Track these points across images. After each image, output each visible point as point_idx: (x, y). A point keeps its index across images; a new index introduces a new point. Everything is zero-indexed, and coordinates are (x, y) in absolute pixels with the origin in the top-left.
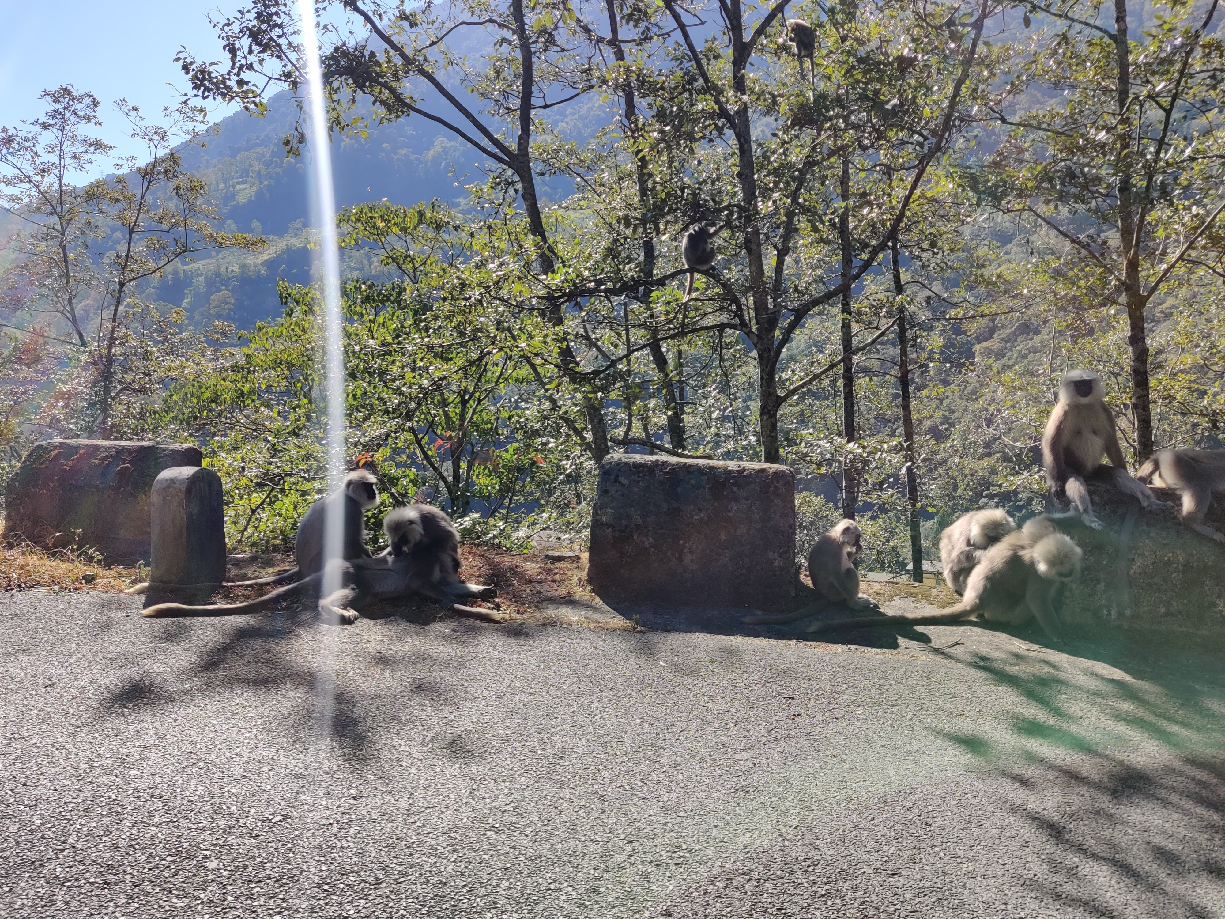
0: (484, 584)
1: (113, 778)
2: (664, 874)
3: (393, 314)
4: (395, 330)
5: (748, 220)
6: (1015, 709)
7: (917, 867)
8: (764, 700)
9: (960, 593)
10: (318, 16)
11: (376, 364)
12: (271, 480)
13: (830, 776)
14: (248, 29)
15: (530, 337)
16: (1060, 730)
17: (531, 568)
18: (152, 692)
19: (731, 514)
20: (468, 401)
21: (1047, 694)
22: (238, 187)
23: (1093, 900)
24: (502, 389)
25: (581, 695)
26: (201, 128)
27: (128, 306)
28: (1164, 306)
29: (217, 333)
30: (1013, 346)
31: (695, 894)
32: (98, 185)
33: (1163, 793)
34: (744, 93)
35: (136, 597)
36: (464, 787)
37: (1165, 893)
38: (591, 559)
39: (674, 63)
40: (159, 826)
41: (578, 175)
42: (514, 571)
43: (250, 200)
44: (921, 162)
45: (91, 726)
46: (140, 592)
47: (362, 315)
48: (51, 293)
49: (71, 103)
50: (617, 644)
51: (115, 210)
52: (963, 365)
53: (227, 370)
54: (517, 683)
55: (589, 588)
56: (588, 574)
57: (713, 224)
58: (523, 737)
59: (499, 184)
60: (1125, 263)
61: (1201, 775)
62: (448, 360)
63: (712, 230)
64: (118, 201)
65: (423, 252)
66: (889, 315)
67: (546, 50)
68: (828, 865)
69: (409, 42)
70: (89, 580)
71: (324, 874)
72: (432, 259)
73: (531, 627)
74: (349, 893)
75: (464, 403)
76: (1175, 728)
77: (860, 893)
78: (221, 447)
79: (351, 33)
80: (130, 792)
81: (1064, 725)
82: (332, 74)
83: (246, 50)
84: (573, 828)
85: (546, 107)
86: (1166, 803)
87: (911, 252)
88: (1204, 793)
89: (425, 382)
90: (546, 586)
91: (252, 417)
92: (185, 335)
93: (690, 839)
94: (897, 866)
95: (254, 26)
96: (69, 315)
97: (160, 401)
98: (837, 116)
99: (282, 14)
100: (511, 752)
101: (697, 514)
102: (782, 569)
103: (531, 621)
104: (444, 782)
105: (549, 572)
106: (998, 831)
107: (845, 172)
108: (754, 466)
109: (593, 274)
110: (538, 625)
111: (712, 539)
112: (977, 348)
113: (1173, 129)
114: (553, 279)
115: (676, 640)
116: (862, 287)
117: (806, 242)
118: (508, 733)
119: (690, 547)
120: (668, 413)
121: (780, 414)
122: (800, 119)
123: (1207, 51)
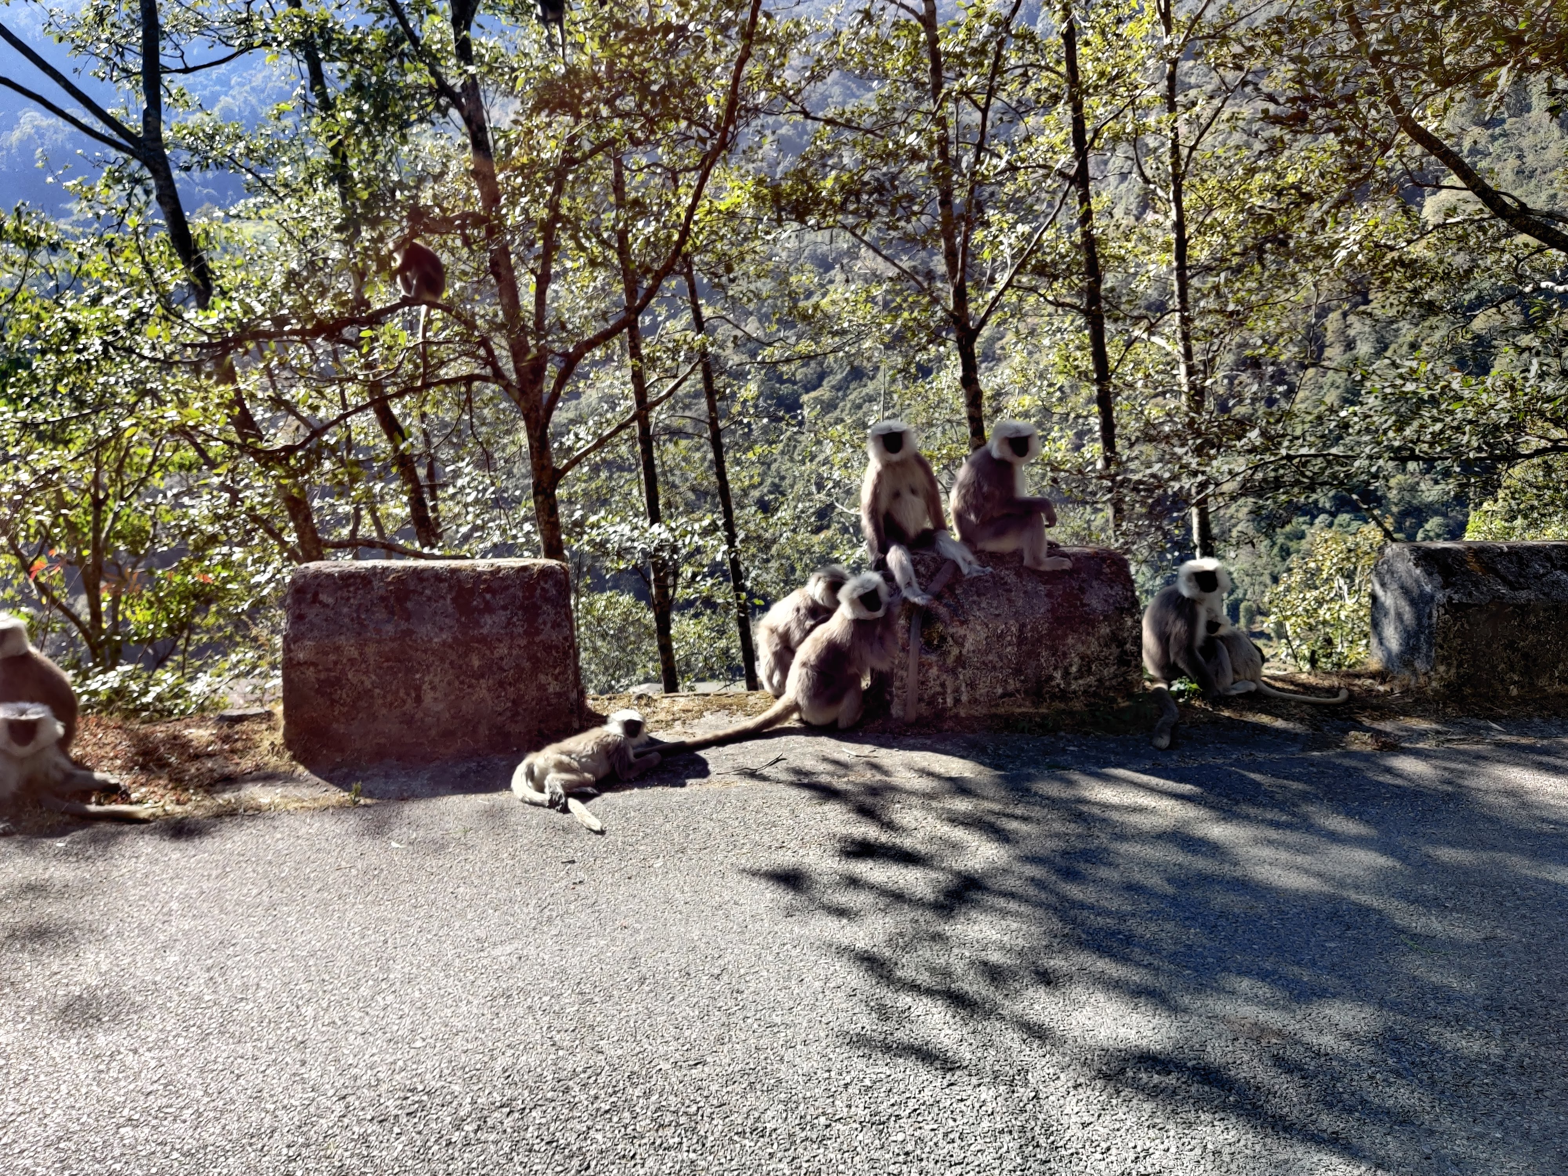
2: (391, 1131)
6: (843, 830)
7: (726, 1048)
8: (534, 869)
13: (619, 955)
15: (183, 404)
16: (892, 847)
17: (199, 736)
19: (485, 631)
20: (103, 502)
21: (879, 806)
23: (927, 1044)
24: (156, 481)
25: (272, 906)
30: (845, 396)
31: (435, 1148)
33: (1002, 902)
34: (469, 61)
37: (1002, 1018)
38: (287, 713)
39: (373, 17)
41: (249, 171)
44: (703, 161)
50: (330, 827)
52: (783, 419)
55: (288, 754)
56: (285, 735)
58: (182, 981)
59: (119, 181)
60: (952, 290)
66: (689, 359)
68: (615, 1070)
73: (198, 822)
75: (98, 504)
76: (1014, 825)
77: (654, 1098)
84: (257, 1096)
85: (186, 70)
86: (1004, 913)
90: (220, 759)
93: (428, 1076)
94: (701, 1053)
98: (597, 100)
100: (160, 1008)
101: (437, 635)
102: (558, 695)
103: (199, 813)
104: (51, 1069)
105: (226, 739)
106: (821, 983)
107: (619, 175)
108: (513, 564)
109: (272, 310)
110: (208, 818)
111: (460, 667)
112: (805, 398)
113: (993, 132)
114: (207, 318)
115: (417, 810)
116: (654, 327)
117: (577, 265)
118: (158, 978)
119: (431, 682)
120: (406, 499)
121: (560, 493)
122: (546, 101)
123: (1020, 43)
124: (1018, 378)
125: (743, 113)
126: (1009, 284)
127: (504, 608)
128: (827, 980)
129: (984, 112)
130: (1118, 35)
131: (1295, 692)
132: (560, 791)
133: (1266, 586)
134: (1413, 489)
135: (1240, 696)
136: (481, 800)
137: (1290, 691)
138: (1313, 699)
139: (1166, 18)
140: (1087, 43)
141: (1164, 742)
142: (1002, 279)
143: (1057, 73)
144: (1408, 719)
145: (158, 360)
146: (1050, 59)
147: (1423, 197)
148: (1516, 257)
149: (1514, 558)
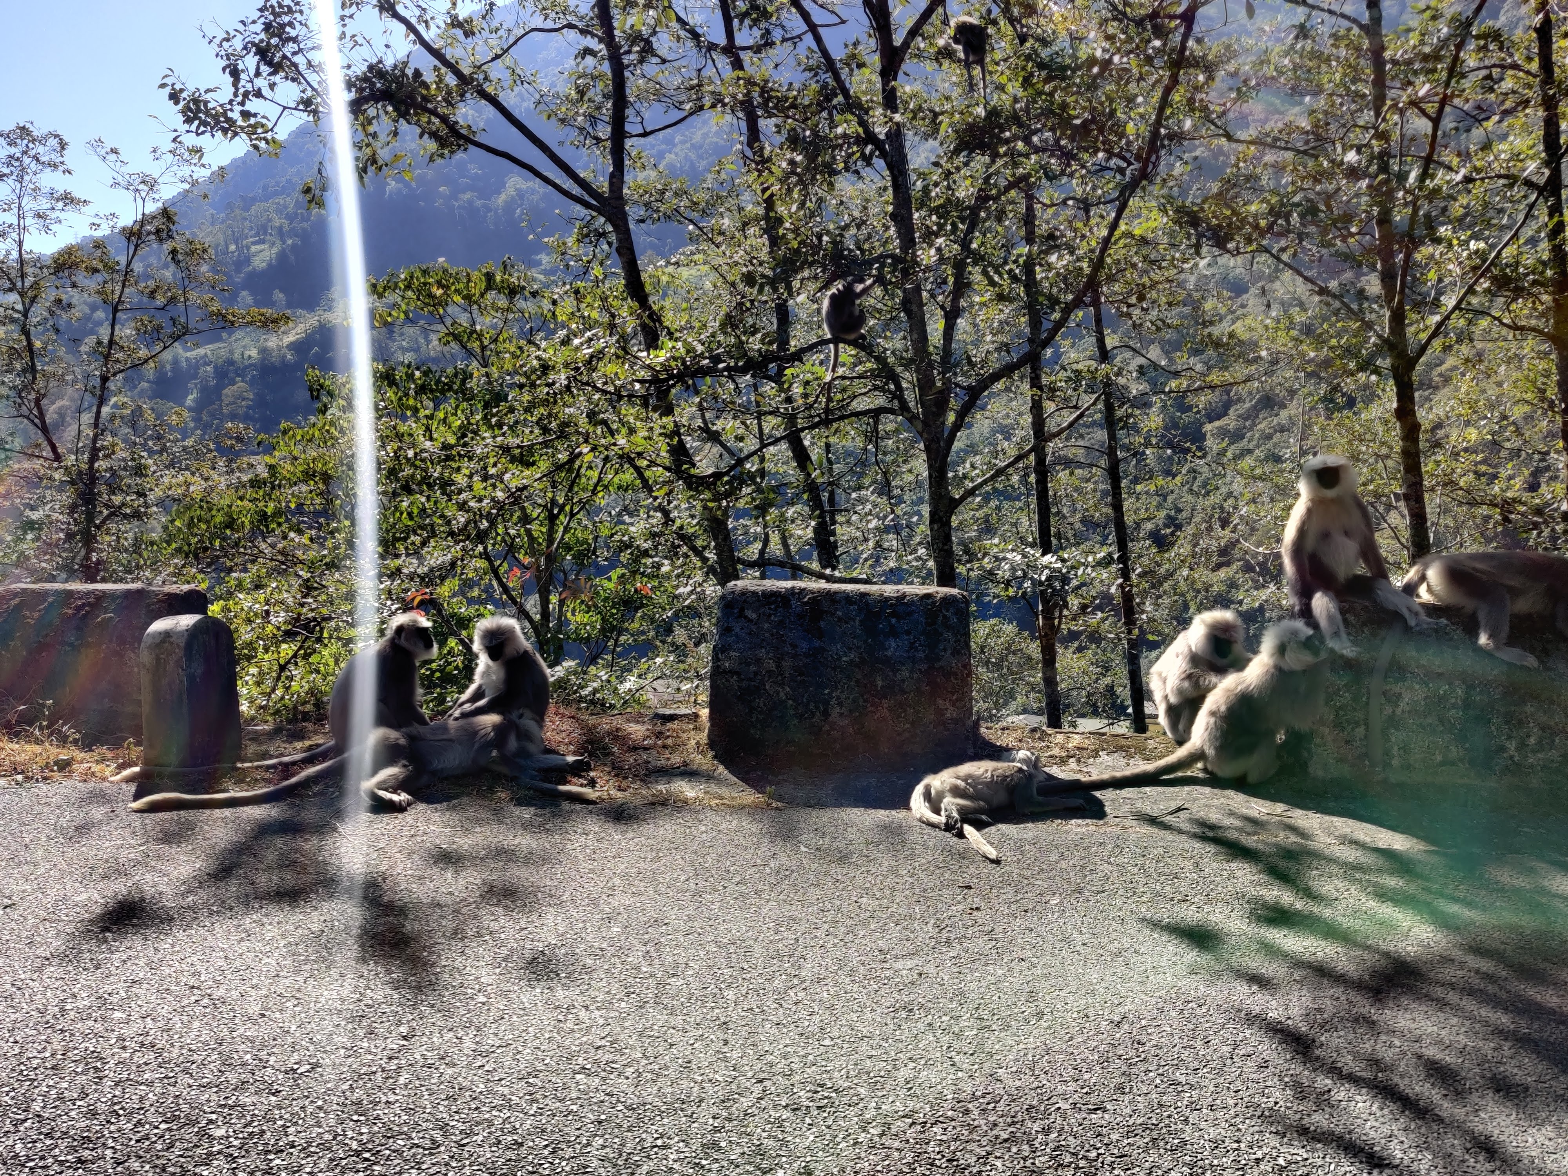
0: (575, 753)
1: (91, 1023)
2: (803, 1121)
3: (457, 407)
4: (460, 427)
5: (906, 273)
6: (1253, 892)
7: (1127, 1098)
8: (933, 891)
10: (344, 26)
11: (436, 472)
12: (306, 627)
13: (1016, 987)
14: (254, 44)
15: (632, 431)
16: (1311, 915)
17: (637, 731)
18: (143, 909)
19: (889, 653)
20: (557, 516)
21: (1294, 870)
22: (254, 248)
23: (1350, 1133)
24: (601, 499)
25: (698, 893)
26: (202, 174)
27: (115, 406)
28: (1444, 367)
29: (231, 438)
30: (1254, 425)
31: (843, 1145)
32: (69, 251)
33: (1439, 992)
34: (895, 110)
35: (124, 786)
36: (547, 1018)
37: (1440, 1120)
38: (712, 717)
39: (808, 75)
40: (150, 1084)
41: (691, 221)
42: (617, 735)
43: (270, 265)
44: (1122, 193)
45: (63, 957)
46: (129, 780)
47: (416, 410)
48: (12, 393)
49: (31, 145)
50: (747, 826)
51: (92, 283)
52: (1188, 450)
53: (244, 486)
54: (617, 881)
55: (711, 754)
56: (709, 736)
57: (862, 281)
58: (623, 951)
59: (587, 235)
60: (1388, 314)
61: (1486, 965)
62: (529, 465)
63: (859, 287)
64: (96, 270)
65: (494, 327)
66: (1090, 390)
67: (641, 61)
68: (1014, 1100)
69: (466, 57)
70: (64, 766)
71: (365, 1138)
72: (505, 335)
73: (635, 808)
74: (396, 1162)
75: (552, 519)
76: (1454, 908)
77: (1053, 1136)
78: (240, 586)
79: (387, 46)
80: (113, 1042)
81: (1316, 910)
82: (366, 100)
83: (252, 72)
84: (687, 1066)
85: (645, 134)
86: (1442, 1004)
87: (1118, 309)
88: (1492, 989)
89: (500, 495)
90: (654, 753)
91: (280, 546)
92: (189, 442)
93: (836, 1075)
94: (1101, 1098)
95: (262, 41)
96: (36, 421)
97: (160, 529)
98: (1015, 138)
99: (297, 25)
100: (607, 971)
101: (845, 654)
102: (955, 721)
103: (636, 800)
104: (521, 1012)
105: (659, 735)
106: (1230, 1049)
107: (1030, 209)
108: (917, 591)
109: (709, 349)
110: (644, 805)
111: (865, 686)
112: (1208, 427)
113: (1443, 142)
114: (657, 356)
115: (821, 817)
116: (1057, 355)
117: (983, 299)
118: (604, 946)
119: (838, 698)
120: (813, 523)
121: (955, 522)
122: (967, 143)
123: (1482, 42)
124: (1463, 410)
125: (1166, 142)
126: (1457, 307)
127: (908, 633)
128: (1236, 1046)
129: (1436, 121)
132: (955, 815)
136: (881, 815)
142: (1449, 301)
143: (1528, 72)
145: (610, 392)
146: (1519, 57)
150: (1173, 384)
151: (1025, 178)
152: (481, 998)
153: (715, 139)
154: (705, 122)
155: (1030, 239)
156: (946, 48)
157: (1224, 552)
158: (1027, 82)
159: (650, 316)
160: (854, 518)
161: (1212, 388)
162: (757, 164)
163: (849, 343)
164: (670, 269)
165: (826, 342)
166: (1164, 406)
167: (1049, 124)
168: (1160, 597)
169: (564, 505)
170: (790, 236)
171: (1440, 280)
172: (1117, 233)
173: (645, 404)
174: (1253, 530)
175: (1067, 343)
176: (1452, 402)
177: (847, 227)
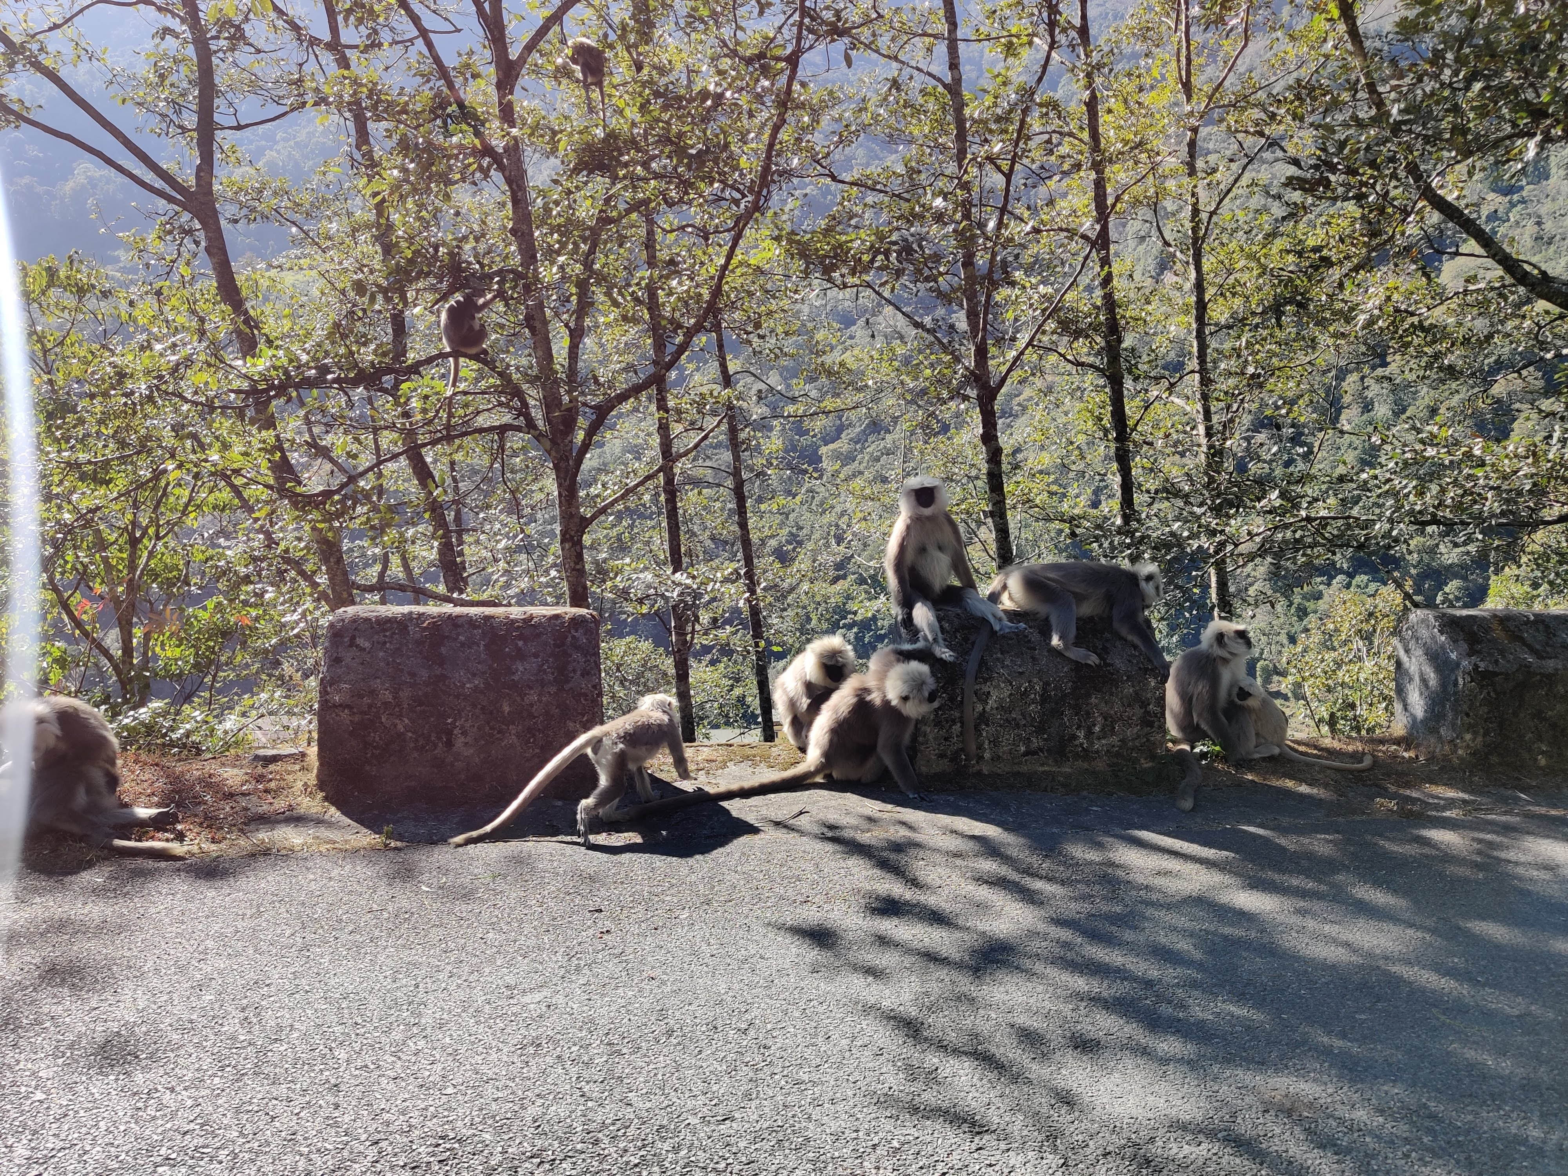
0: (158, 805)
5: (527, 289)
6: (867, 886)
7: (753, 1104)
8: (563, 918)
9: (803, 750)
13: (647, 1006)
15: (226, 446)
16: (917, 904)
17: (233, 776)
19: (516, 678)
20: (139, 540)
21: (903, 862)
23: (954, 1107)
24: (190, 521)
25: (306, 947)
28: (1022, 398)
30: (863, 448)
33: (1027, 963)
34: (512, 124)
37: (1030, 1082)
38: (321, 755)
39: (419, 80)
41: (294, 223)
42: (208, 783)
44: (736, 224)
50: (361, 869)
52: (806, 472)
54: (210, 943)
55: (320, 795)
56: (318, 776)
57: (482, 294)
58: (217, 1020)
59: (170, 232)
60: (973, 348)
61: (1065, 934)
62: (104, 483)
63: (479, 301)
66: (714, 413)
67: (232, 49)
68: (644, 1123)
72: (73, 338)
73: (232, 861)
75: (134, 542)
76: (1038, 885)
77: (683, 1153)
81: (922, 898)
84: (291, 1138)
85: (239, 127)
86: (1030, 974)
87: (738, 335)
88: (1069, 955)
89: (67, 517)
90: (254, 798)
93: (460, 1124)
94: (729, 1108)
98: (634, 162)
100: (196, 1046)
101: (469, 682)
103: (232, 852)
104: (90, 1105)
105: (260, 778)
106: (848, 1041)
107: (650, 233)
108: (544, 612)
109: (315, 359)
110: (242, 857)
111: (491, 713)
112: (823, 450)
113: (1015, 196)
114: (255, 365)
115: (442, 855)
116: (682, 379)
117: (608, 320)
118: (194, 1017)
119: (462, 727)
120: (436, 544)
121: (587, 540)
122: (586, 163)
123: (1044, 110)
124: (1038, 436)
125: (776, 177)
126: (1030, 344)
127: (536, 656)
128: (854, 1038)
129: (1008, 177)
130: (1139, 103)
131: (1318, 757)
133: (1282, 646)
134: (1432, 551)
135: (1264, 759)
137: (1315, 756)
138: (1337, 764)
139: (1187, 87)
140: (1110, 111)
141: (1188, 804)
142: (1023, 338)
143: (1081, 140)
144: (1434, 787)
145: (201, 403)
146: (1073, 126)
147: (1441, 261)
148: (1537, 324)
149: (1541, 627)
150: (790, 409)
151: (646, 202)
152: (39, 1096)
153: (321, 140)
154: (310, 121)
155: (651, 262)
156: (564, 68)
157: (839, 566)
158: (643, 108)
159: (246, 322)
160: (483, 537)
161: (827, 413)
162: (366, 167)
163: (471, 357)
164: (273, 273)
165: (447, 355)
166: (784, 429)
167: (667, 150)
168: (785, 610)
169: (147, 527)
170: (403, 244)
171: (1016, 320)
172: (734, 262)
173: (241, 416)
174: (865, 545)
175: (691, 367)
176: (1028, 430)
177: (465, 238)
